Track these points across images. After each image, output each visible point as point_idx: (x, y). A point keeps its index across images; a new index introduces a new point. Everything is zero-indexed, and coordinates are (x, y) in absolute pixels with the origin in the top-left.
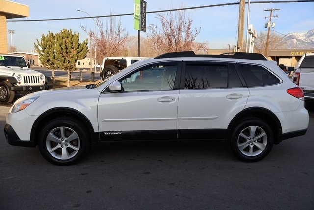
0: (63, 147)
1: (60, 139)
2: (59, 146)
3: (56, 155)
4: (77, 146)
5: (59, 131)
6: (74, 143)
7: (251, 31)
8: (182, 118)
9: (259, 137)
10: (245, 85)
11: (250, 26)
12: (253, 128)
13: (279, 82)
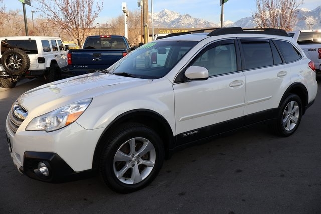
0: (134, 166)
1: (130, 156)
2: (129, 166)
3: (126, 180)
7: (126, 9)
8: (249, 102)
9: (294, 111)
10: (284, 61)
11: (124, 4)
12: (292, 103)
13: (301, 57)
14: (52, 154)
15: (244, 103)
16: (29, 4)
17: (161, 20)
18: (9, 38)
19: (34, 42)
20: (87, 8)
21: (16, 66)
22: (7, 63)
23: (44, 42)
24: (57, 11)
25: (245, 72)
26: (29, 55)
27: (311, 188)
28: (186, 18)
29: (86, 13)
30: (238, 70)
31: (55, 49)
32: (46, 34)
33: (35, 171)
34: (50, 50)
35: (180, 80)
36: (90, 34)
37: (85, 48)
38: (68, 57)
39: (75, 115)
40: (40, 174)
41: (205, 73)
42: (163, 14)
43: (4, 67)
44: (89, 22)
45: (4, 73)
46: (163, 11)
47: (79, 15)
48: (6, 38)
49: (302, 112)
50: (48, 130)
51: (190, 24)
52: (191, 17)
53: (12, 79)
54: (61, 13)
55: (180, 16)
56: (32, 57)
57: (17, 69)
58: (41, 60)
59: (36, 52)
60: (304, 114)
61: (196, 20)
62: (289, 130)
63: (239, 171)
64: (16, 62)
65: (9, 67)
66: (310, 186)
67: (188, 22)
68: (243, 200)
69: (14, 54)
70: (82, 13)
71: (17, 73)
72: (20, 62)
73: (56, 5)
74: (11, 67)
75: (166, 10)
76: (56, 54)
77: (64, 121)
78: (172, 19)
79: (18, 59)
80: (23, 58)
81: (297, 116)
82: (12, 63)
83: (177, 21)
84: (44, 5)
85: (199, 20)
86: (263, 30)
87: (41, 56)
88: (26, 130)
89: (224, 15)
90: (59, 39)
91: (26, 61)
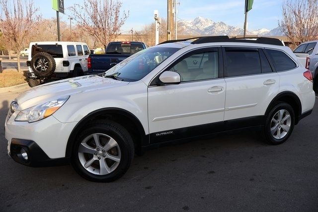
0: (100, 159)
1: (95, 150)
2: (95, 158)
3: (94, 170)
4: (117, 155)
5: (92, 139)
6: (113, 152)
7: (158, 17)
8: (230, 108)
9: (284, 119)
10: (274, 70)
11: (156, 12)
12: (282, 112)
13: (296, 66)
14: (32, 142)
15: (224, 109)
16: (63, 12)
17: (195, 28)
18: (39, 43)
19: (60, 46)
20: (115, 16)
21: (43, 68)
22: (36, 66)
23: (70, 48)
24: (87, 19)
25: (226, 79)
26: (55, 59)
27: (275, 192)
28: (220, 25)
29: (114, 21)
30: (219, 77)
31: (80, 53)
32: (83, 40)
33: (18, 155)
34: (75, 55)
35: (155, 84)
36: (112, 41)
37: (107, 53)
38: (88, 62)
39: (52, 109)
40: (23, 158)
41: (177, 78)
42: (197, 22)
43: (33, 69)
44: (115, 29)
45: (33, 74)
46: (197, 18)
47: (107, 22)
48: (36, 43)
49: (295, 121)
50: (30, 121)
51: (224, 32)
52: (225, 25)
53: (40, 80)
54: (90, 20)
55: (214, 23)
56: (58, 61)
57: (44, 71)
58: (66, 63)
59: (61, 56)
60: (296, 123)
61: (230, 28)
62: (278, 138)
63: (212, 172)
64: (43, 65)
65: (38, 69)
66: (274, 191)
67: (222, 30)
68: (202, 198)
69: (42, 57)
70: (109, 21)
71: (44, 75)
72: (47, 64)
73: (86, 14)
74: (39, 69)
75: (200, 18)
76: (80, 58)
77: (42, 114)
78: (206, 27)
79: (45, 62)
80: (49, 61)
81: (289, 125)
82: (40, 66)
83: (211, 28)
84: (75, 13)
85: (234, 28)
86: (256, 39)
87: (66, 60)
88: (15, 121)
89: (247, 23)
90: (85, 44)
91: (52, 64)
